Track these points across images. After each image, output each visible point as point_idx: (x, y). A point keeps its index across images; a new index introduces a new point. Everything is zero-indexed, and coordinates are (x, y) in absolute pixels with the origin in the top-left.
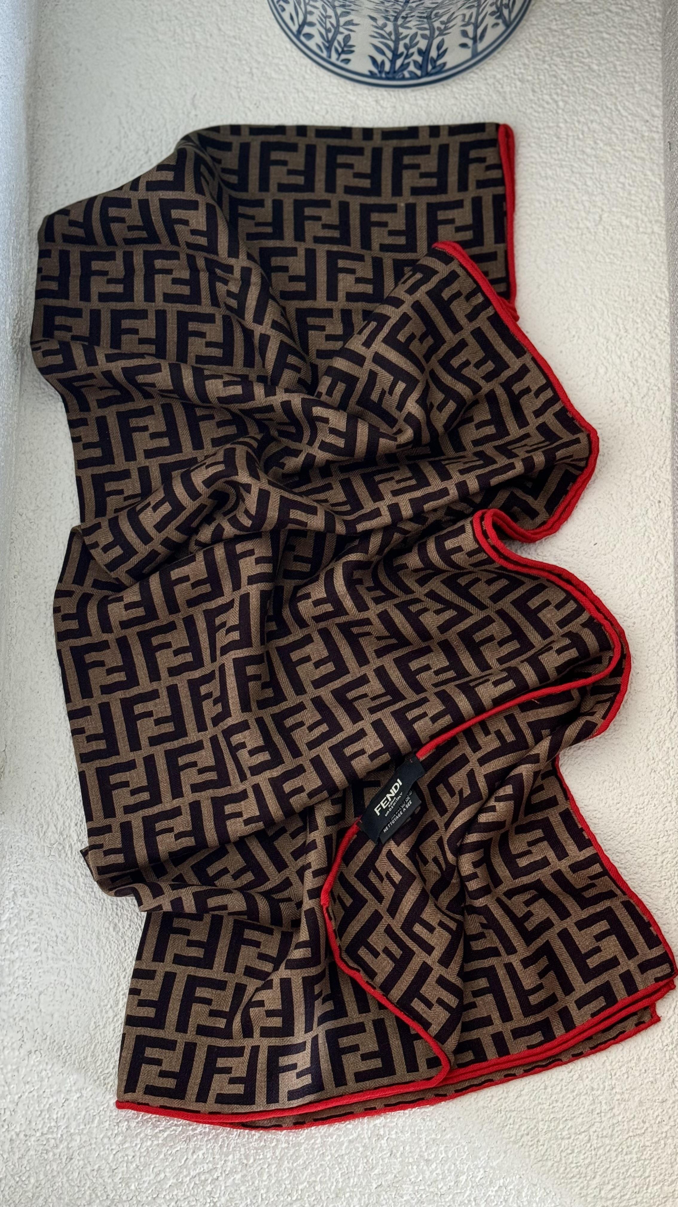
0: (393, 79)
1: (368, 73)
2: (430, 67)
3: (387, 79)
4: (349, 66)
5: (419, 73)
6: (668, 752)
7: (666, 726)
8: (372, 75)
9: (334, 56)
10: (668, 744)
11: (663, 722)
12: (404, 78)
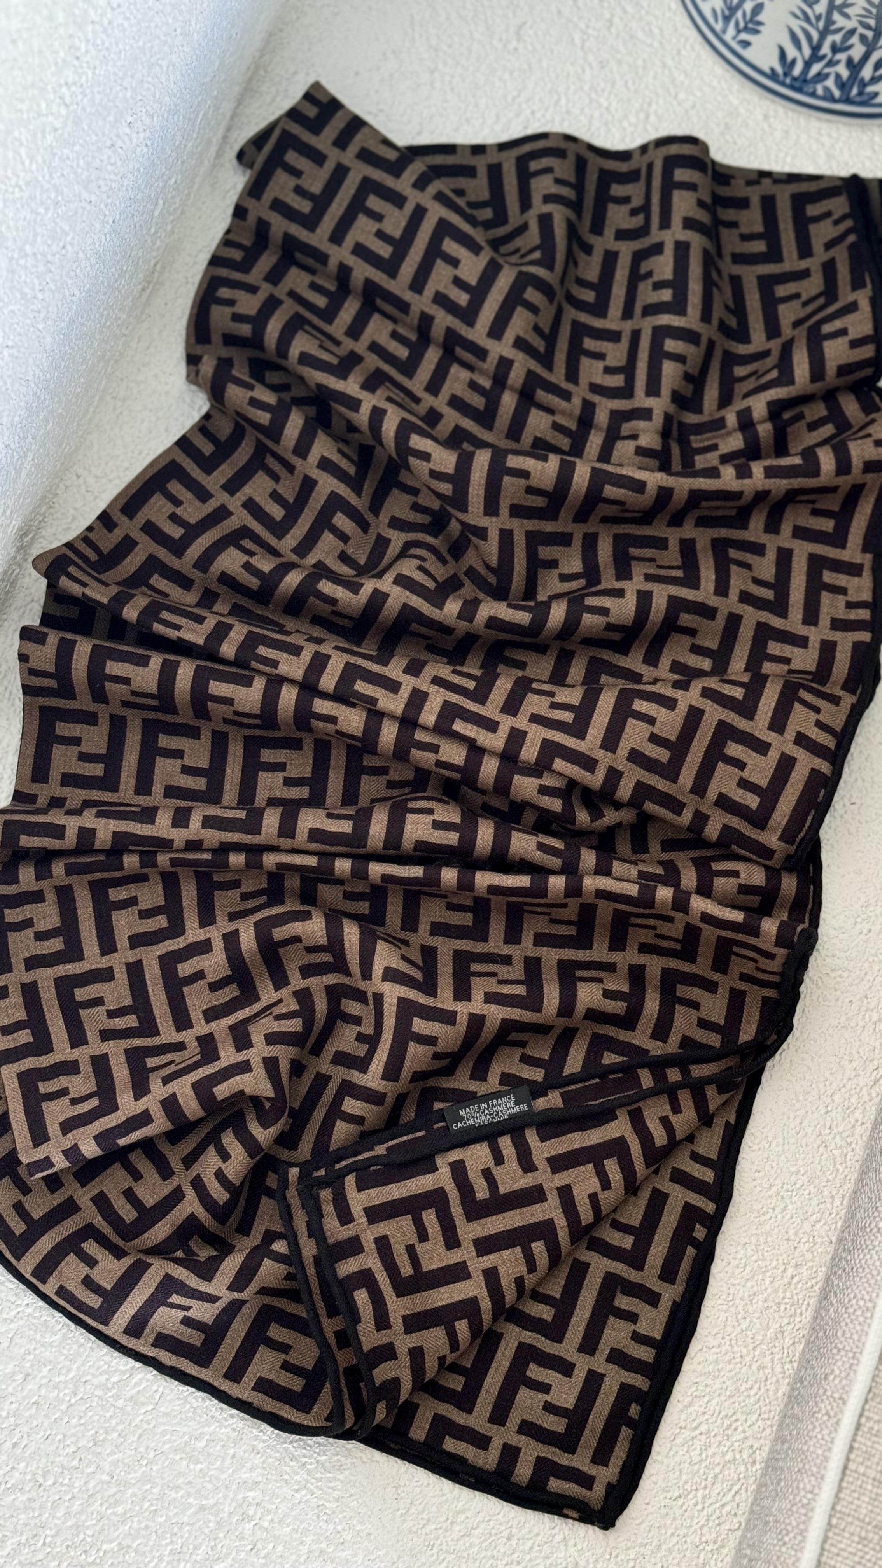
0: (800, 90)
1: (768, 71)
2: (855, 91)
3: (792, 87)
4: (746, 53)
5: (837, 93)
6: (854, 1126)
7: (865, 1089)
8: (773, 75)
9: (731, 31)
10: (858, 1114)
11: (862, 1081)
12: (813, 95)
